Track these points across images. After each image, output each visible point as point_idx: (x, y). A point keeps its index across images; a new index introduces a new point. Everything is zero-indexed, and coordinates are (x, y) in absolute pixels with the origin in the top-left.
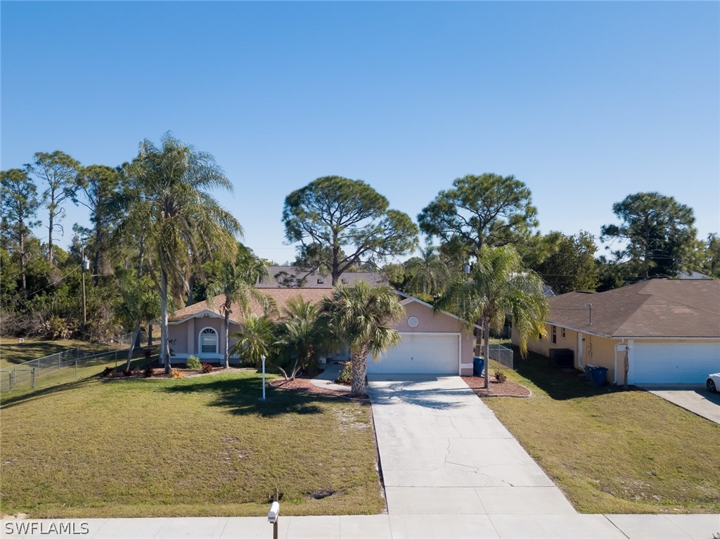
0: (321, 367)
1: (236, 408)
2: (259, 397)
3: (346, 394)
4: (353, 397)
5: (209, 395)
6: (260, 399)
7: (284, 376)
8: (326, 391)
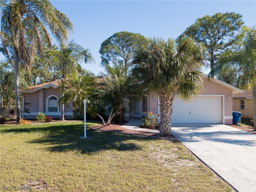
0: (126, 120)
1: (56, 145)
2: (81, 136)
3: (153, 134)
4: (162, 136)
5: (37, 134)
6: (81, 138)
7: (102, 123)
8: (136, 132)
